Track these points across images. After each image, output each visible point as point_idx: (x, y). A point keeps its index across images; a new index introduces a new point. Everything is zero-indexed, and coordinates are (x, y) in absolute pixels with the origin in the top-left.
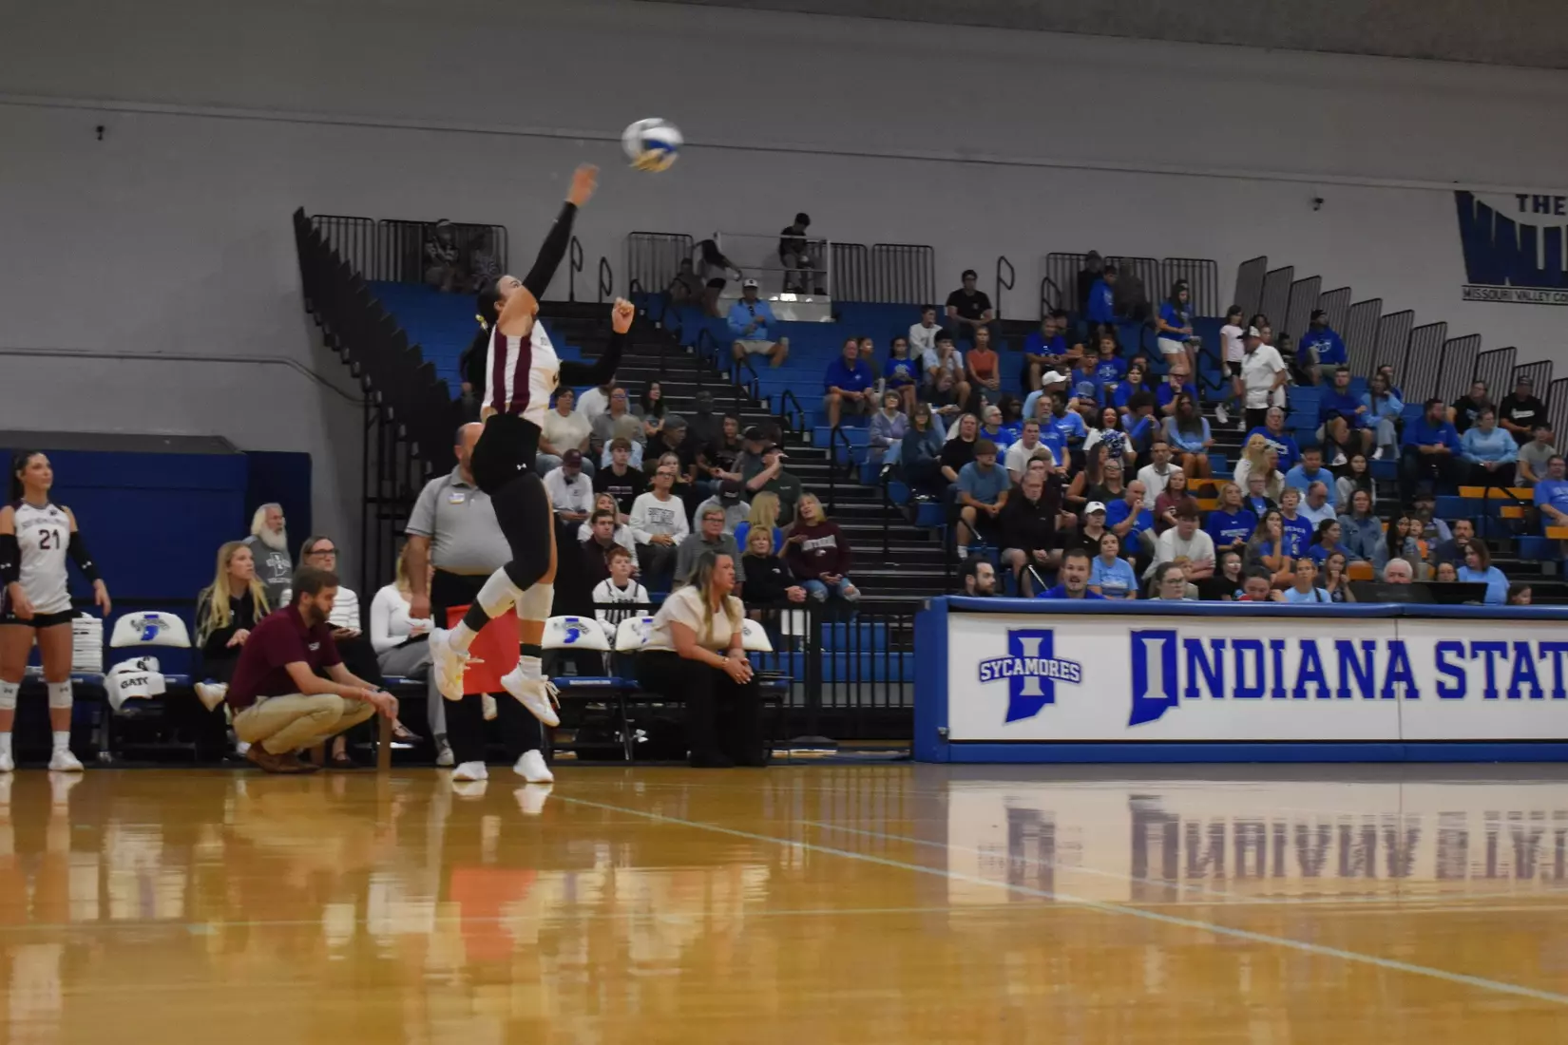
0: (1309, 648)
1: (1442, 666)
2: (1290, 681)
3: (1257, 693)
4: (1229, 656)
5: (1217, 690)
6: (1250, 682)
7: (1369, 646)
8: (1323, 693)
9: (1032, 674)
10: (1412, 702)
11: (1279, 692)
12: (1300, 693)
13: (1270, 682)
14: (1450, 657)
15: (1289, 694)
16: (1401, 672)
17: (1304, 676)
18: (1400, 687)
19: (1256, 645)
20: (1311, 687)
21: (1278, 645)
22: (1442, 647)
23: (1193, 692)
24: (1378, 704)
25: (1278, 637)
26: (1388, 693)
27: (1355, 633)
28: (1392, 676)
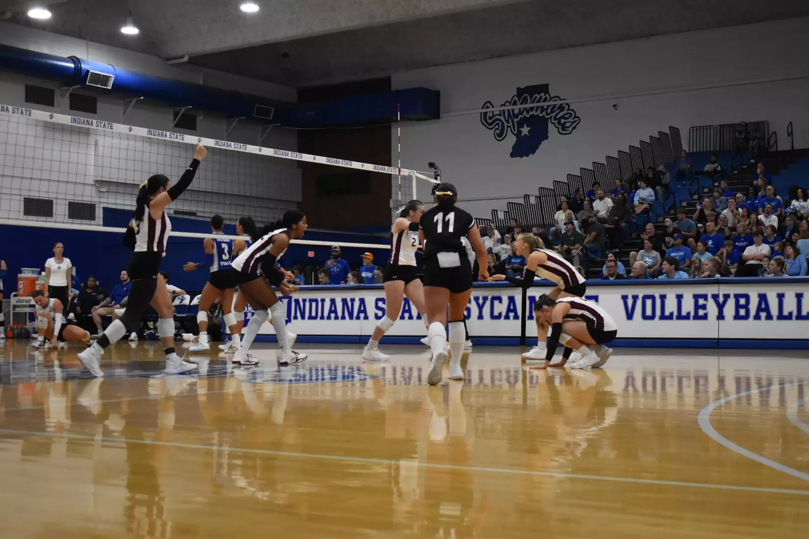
0: (333, 301)
1: (377, 307)
2: (326, 314)
3: (315, 318)
4: (307, 304)
5: (303, 317)
6: (313, 314)
7: (353, 300)
8: (336, 318)
9: (250, 312)
10: (366, 321)
11: (322, 318)
12: (329, 318)
13: (320, 314)
14: (380, 304)
15: (325, 318)
16: (363, 310)
17: (331, 311)
18: (362, 315)
19: (316, 301)
20: (333, 315)
21: (323, 301)
22: (377, 300)
23: (296, 318)
24: (355, 322)
25: (323, 298)
26: (358, 318)
27: (348, 296)
28: (360, 311)
